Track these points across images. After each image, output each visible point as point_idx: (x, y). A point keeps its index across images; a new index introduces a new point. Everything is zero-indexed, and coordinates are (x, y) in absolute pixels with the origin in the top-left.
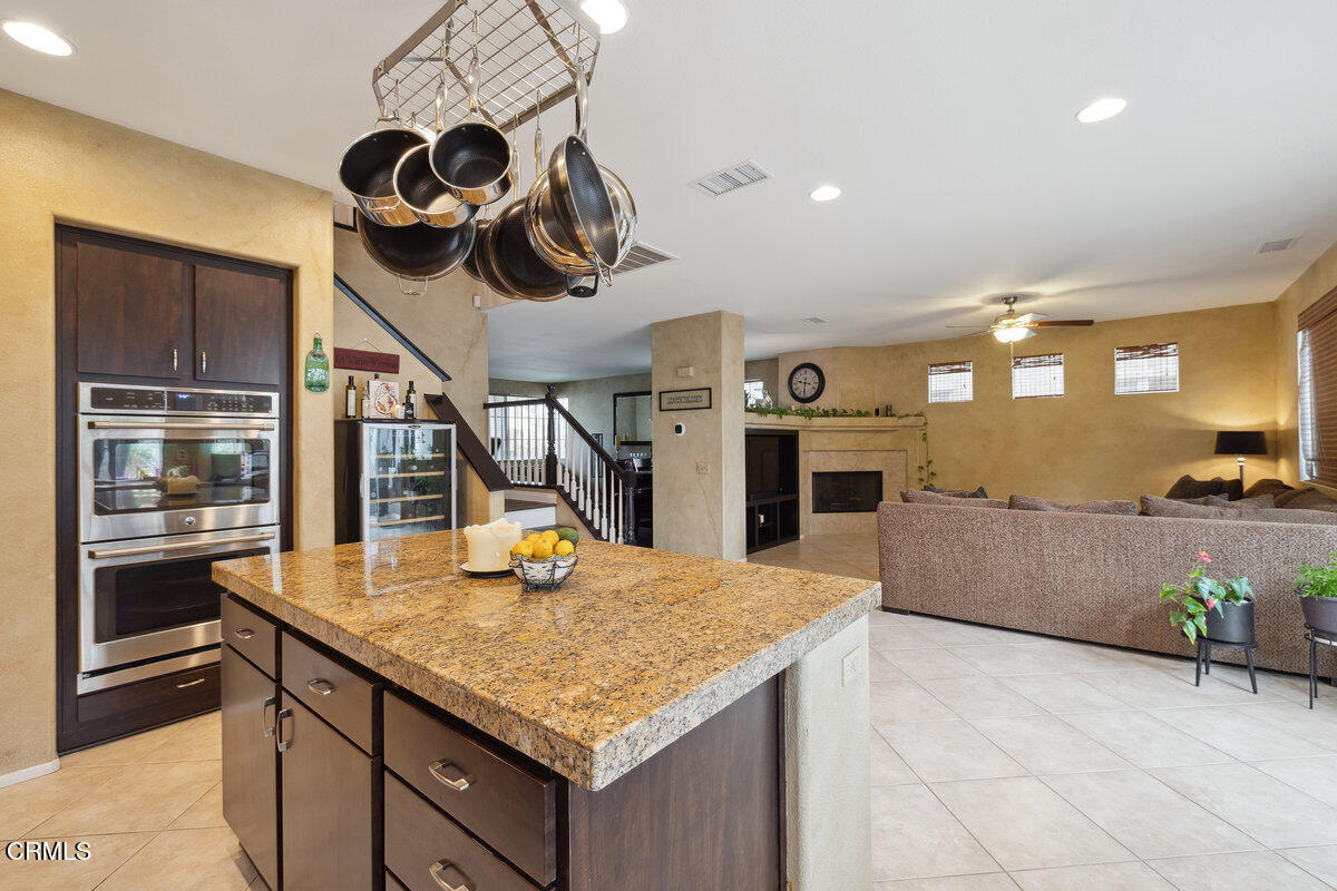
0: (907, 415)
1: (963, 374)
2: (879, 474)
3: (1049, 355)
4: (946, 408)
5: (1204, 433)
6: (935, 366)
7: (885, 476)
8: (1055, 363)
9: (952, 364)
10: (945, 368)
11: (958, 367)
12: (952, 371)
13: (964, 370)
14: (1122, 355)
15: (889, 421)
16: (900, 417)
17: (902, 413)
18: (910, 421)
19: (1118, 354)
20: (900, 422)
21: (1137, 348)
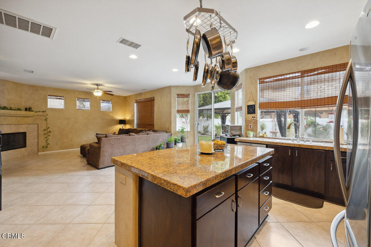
0: (39, 111)
1: (61, 100)
2: (25, 134)
3: (86, 99)
4: (53, 110)
5: (116, 120)
6: (50, 96)
7: (27, 134)
8: (88, 101)
9: (57, 96)
10: (54, 97)
11: (59, 97)
12: (57, 99)
13: (61, 99)
14: (102, 102)
15: (31, 113)
16: (36, 112)
17: (37, 110)
18: (41, 114)
19: (101, 101)
20: (36, 114)
21: (105, 101)
